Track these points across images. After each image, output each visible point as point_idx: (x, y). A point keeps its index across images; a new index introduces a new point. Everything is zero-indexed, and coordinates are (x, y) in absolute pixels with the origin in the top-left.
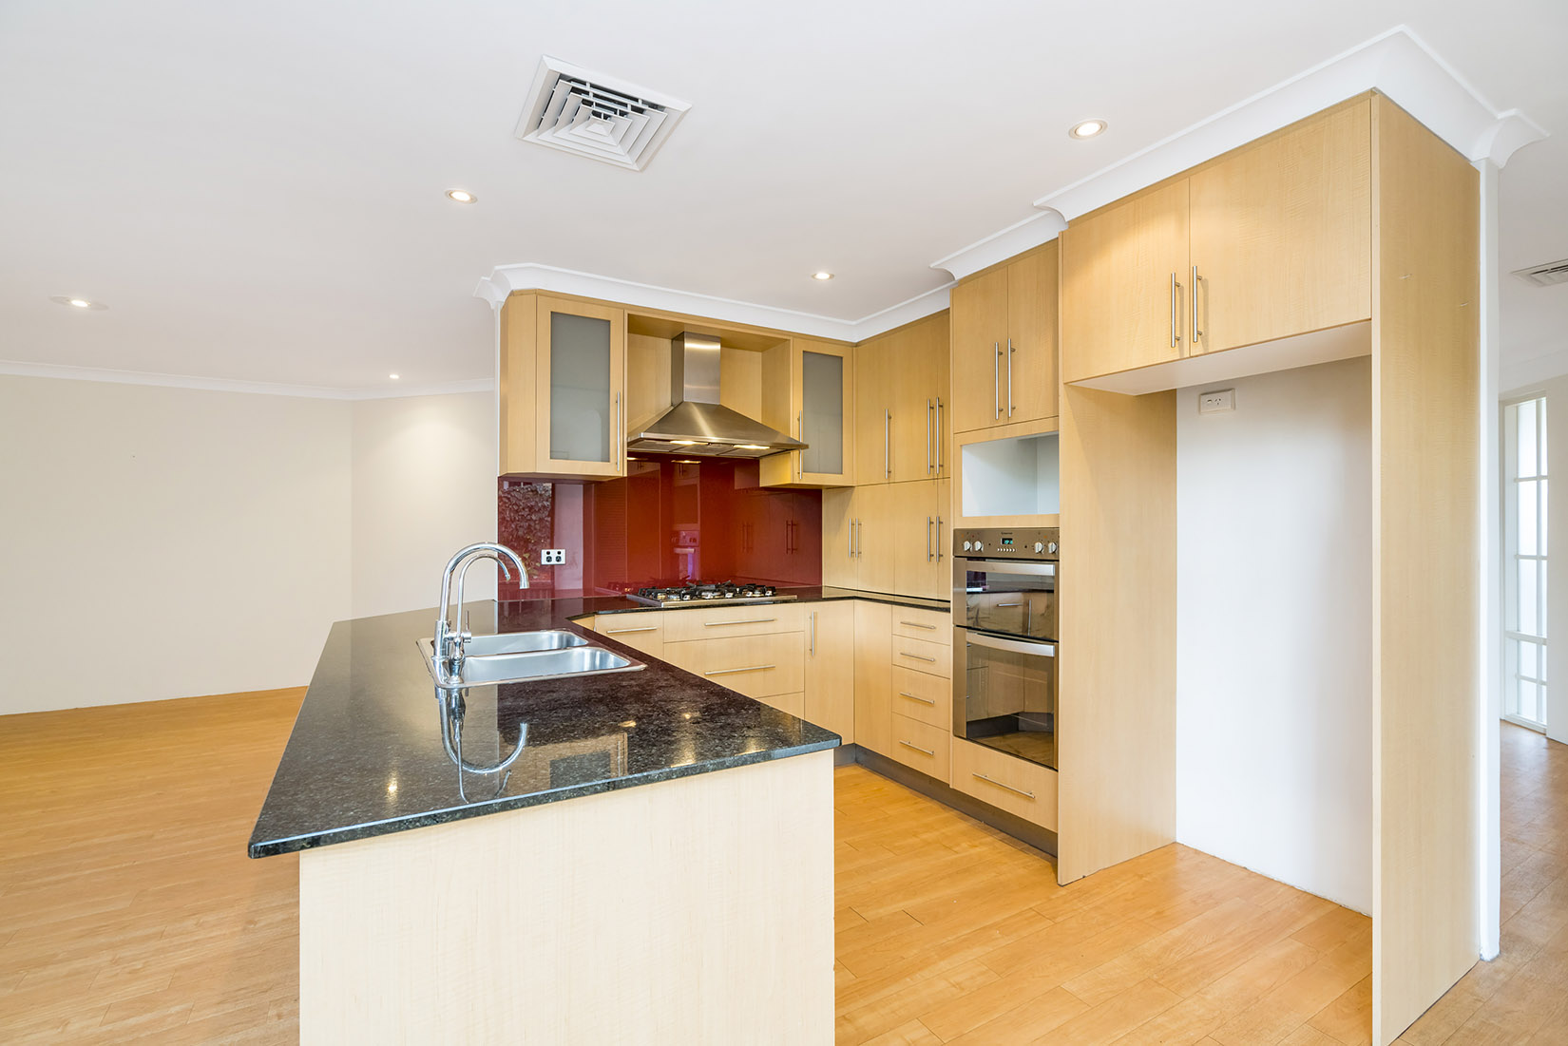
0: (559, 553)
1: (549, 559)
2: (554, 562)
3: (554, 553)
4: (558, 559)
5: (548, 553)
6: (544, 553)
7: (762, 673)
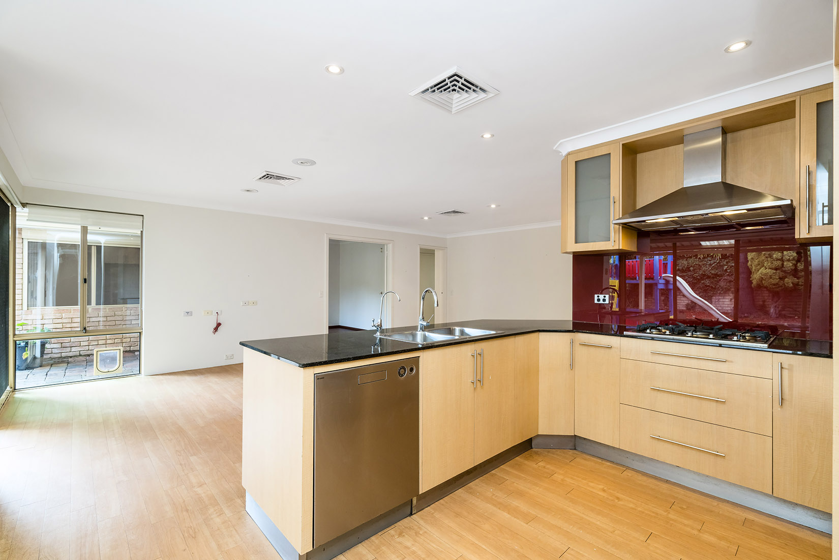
0: (605, 297)
1: (599, 300)
2: (601, 302)
3: (601, 297)
4: (604, 300)
5: (598, 297)
6: (596, 296)
7: (714, 404)
